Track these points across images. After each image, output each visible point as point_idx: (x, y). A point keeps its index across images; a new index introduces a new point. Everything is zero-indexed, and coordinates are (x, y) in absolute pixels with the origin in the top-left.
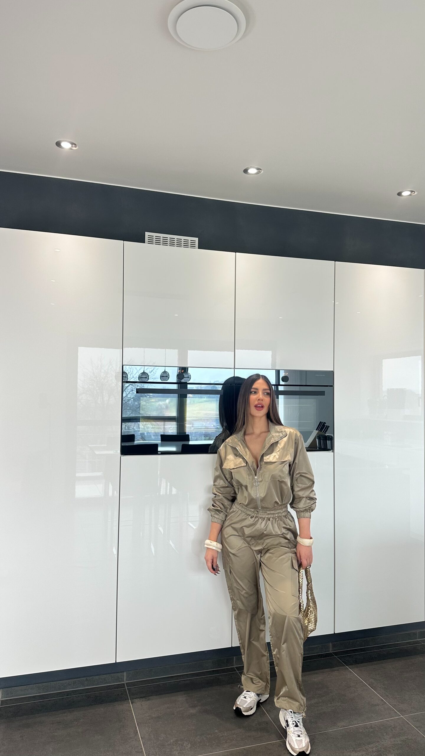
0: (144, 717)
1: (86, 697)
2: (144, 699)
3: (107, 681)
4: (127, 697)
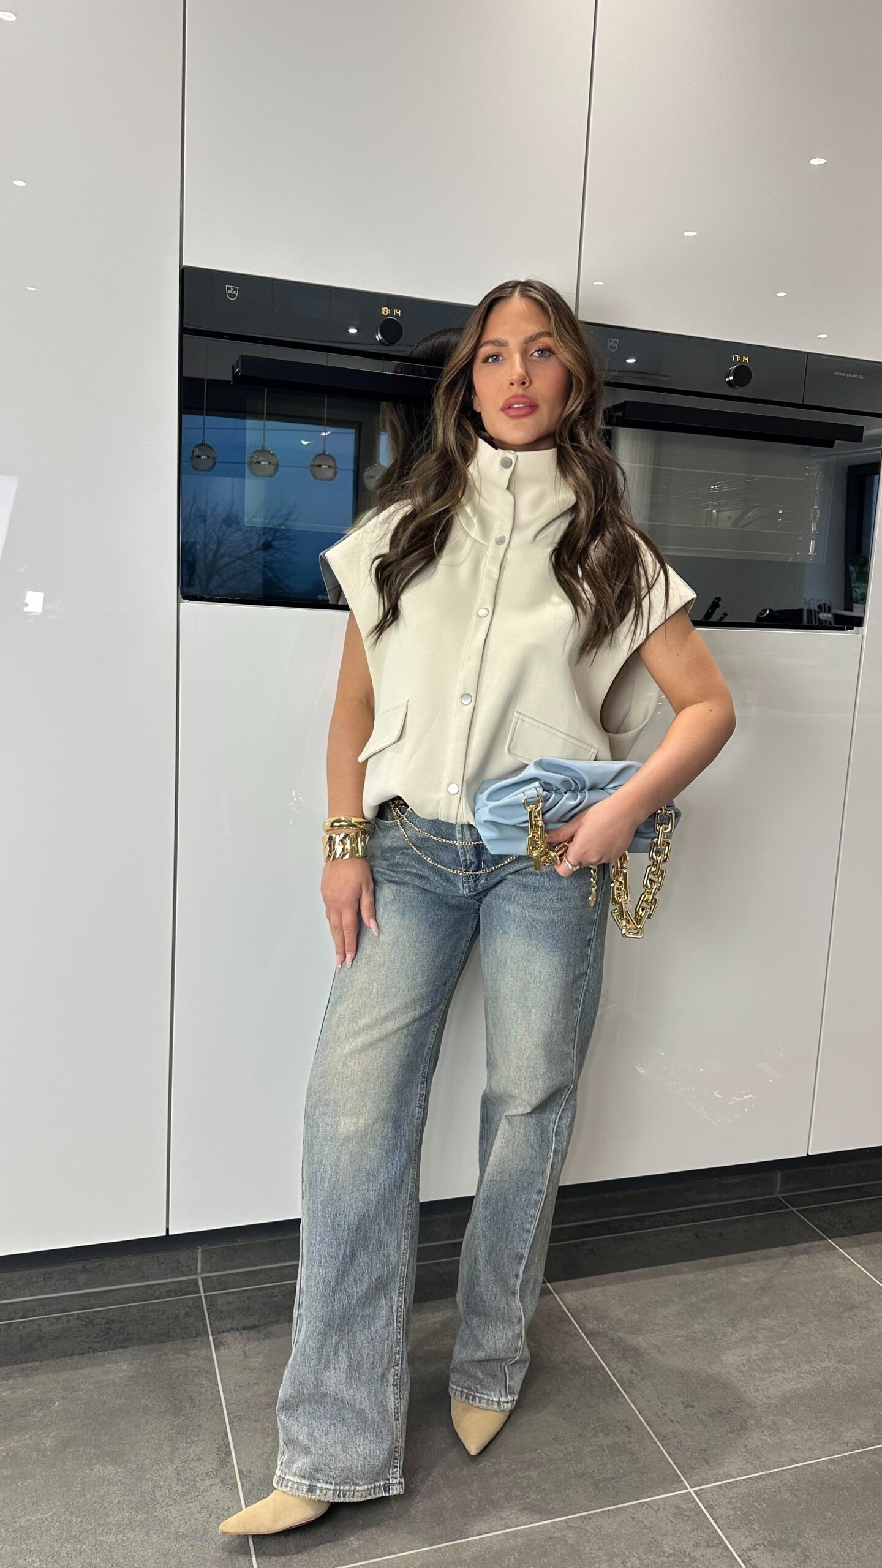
0: (251, 1396)
1: (79, 1322)
2: (253, 1332)
3: (146, 1273)
4: (201, 1324)
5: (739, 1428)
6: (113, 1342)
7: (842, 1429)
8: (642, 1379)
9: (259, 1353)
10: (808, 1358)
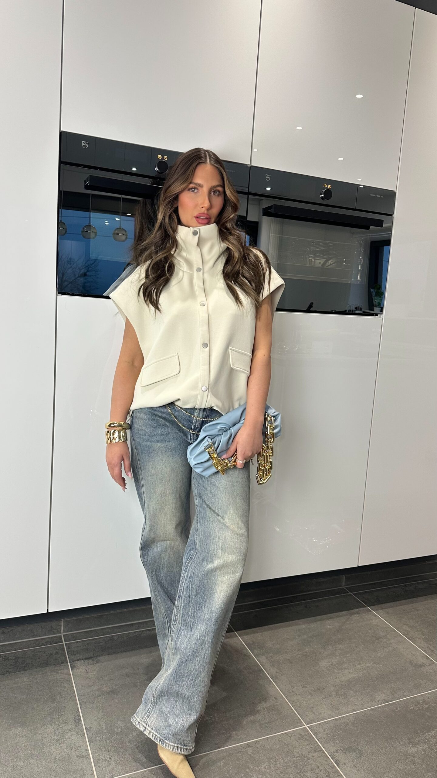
0: (90, 691)
1: (1, 659)
2: (90, 661)
3: (35, 634)
4: (64, 657)
5: (328, 696)
6: (19, 668)
7: (376, 694)
8: (282, 675)
9: (94, 670)
10: (360, 662)
